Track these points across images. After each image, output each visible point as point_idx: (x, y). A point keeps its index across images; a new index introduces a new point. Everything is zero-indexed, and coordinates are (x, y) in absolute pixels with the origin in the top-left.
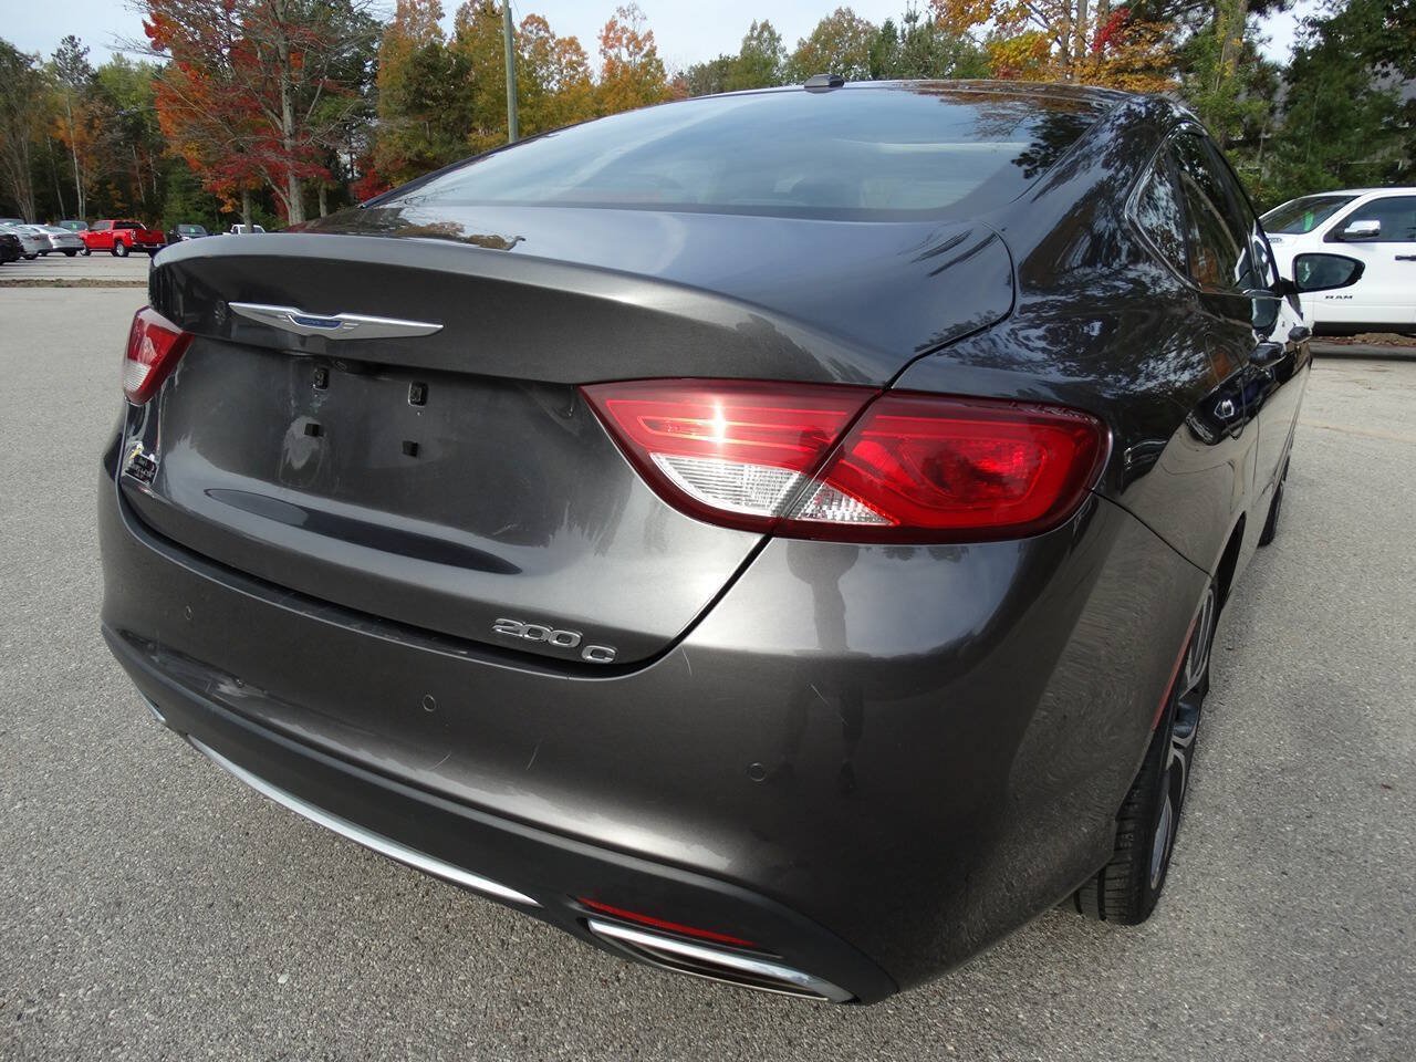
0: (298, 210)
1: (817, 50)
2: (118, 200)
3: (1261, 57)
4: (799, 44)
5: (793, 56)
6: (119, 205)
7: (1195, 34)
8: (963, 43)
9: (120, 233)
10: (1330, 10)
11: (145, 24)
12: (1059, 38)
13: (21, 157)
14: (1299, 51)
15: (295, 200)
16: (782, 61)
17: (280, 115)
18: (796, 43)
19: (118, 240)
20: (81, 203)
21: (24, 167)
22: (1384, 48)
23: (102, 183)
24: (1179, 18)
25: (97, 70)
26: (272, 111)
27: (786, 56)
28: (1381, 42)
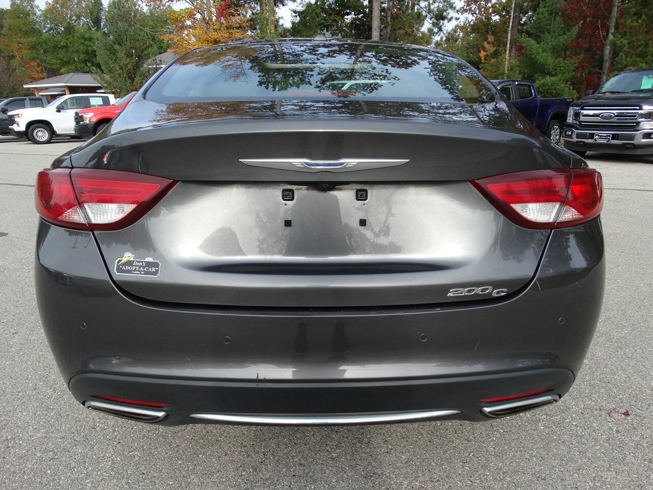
1: (58, 8)
3: (282, 25)
4: (46, 4)
5: (45, 10)
7: (253, 14)
8: (138, 9)
10: (302, 7)
12: (200, 11)
14: (293, 23)
16: (39, 13)
18: (45, 4)
22: (323, 24)
24: (246, 5)
27: (40, 10)
28: (322, 21)
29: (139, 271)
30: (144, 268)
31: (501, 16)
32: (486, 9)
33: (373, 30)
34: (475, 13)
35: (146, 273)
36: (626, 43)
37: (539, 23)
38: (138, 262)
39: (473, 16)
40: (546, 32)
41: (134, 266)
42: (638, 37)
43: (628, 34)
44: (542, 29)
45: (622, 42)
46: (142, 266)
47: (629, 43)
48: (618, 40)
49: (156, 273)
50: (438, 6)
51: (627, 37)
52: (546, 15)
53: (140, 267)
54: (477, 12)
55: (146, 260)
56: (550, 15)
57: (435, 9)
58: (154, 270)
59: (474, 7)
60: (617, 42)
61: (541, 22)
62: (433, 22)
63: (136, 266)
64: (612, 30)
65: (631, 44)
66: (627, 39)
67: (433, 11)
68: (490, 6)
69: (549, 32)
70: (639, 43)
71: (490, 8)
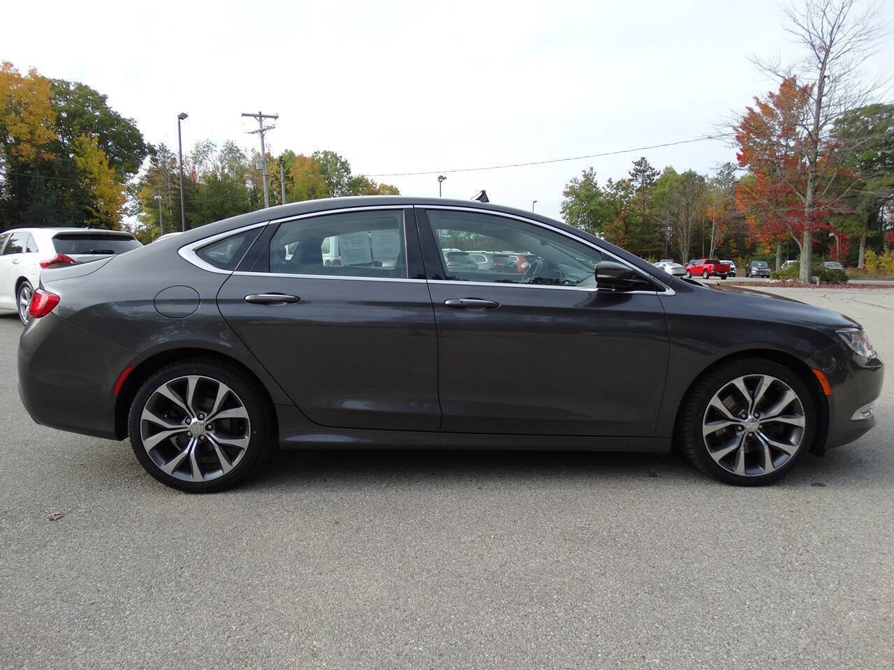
0: (807, 251)
2: (734, 248)
6: (733, 251)
9: (707, 266)
11: (738, 154)
13: (687, 228)
15: (806, 245)
17: (804, 196)
19: (705, 270)
20: (712, 250)
21: (687, 232)
23: (726, 240)
25: (739, 178)
26: (800, 192)
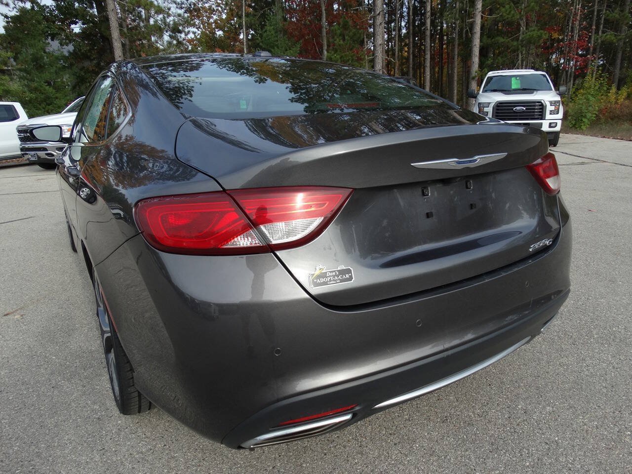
14: (6, 29)
29: (334, 280)
30: (338, 277)
31: (224, 31)
32: (210, 24)
33: (114, 41)
34: (200, 27)
35: (342, 281)
36: (339, 58)
37: (269, 39)
38: (330, 272)
39: (198, 30)
40: (276, 48)
41: (328, 277)
42: (346, 53)
43: (339, 51)
44: (272, 45)
45: (335, 57)
46: (336, 275)
47: (341, 58)
48: (333, 55)
49: (350, 279)
50: (174, 20)
51: (338, 52)
52: (273, 32)
53: (334, 276)
54: (202, 26)
55: (339, 269)
56: (276, 33)
57: (171, 23)
58: (347, 276)
59: (198, 21)
60: (332, 57)
61: (270, 38)
62: (170, 35)
63: (330, 276)
64: (325, 47)
65: (342, 59)
66: (339, 54)
67: (169, 24)
68: (212, 21)
69: (278, 48)
70: (348, 58)
71: (212, 23)
